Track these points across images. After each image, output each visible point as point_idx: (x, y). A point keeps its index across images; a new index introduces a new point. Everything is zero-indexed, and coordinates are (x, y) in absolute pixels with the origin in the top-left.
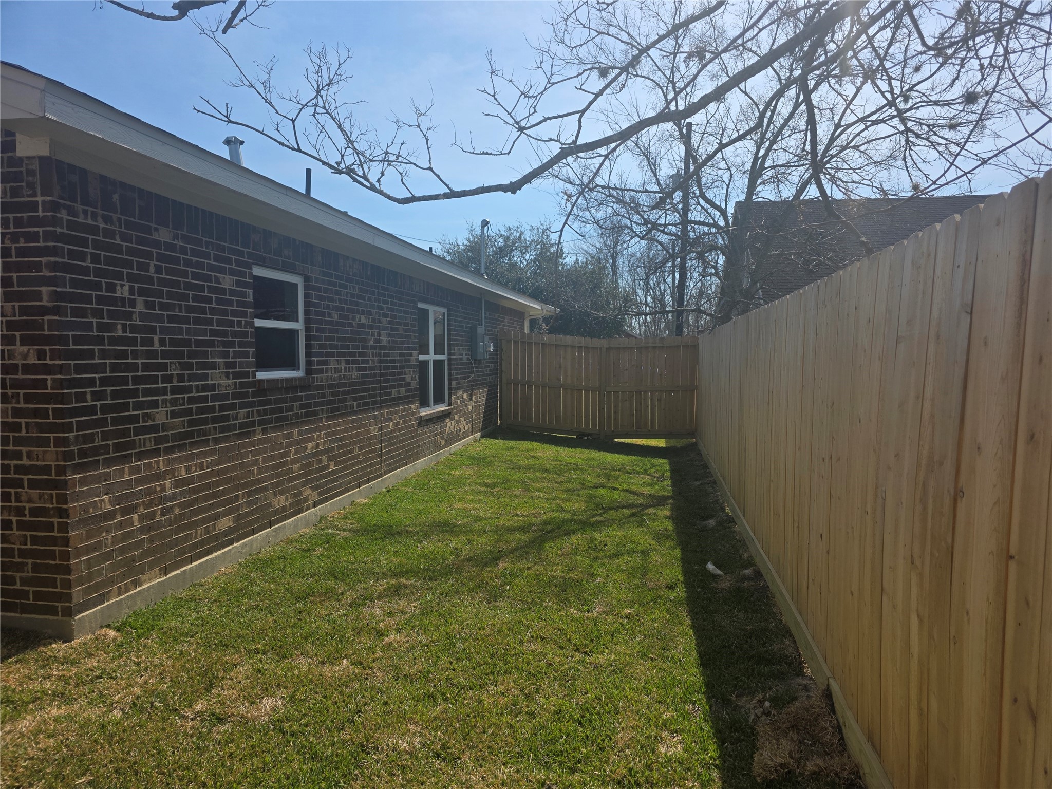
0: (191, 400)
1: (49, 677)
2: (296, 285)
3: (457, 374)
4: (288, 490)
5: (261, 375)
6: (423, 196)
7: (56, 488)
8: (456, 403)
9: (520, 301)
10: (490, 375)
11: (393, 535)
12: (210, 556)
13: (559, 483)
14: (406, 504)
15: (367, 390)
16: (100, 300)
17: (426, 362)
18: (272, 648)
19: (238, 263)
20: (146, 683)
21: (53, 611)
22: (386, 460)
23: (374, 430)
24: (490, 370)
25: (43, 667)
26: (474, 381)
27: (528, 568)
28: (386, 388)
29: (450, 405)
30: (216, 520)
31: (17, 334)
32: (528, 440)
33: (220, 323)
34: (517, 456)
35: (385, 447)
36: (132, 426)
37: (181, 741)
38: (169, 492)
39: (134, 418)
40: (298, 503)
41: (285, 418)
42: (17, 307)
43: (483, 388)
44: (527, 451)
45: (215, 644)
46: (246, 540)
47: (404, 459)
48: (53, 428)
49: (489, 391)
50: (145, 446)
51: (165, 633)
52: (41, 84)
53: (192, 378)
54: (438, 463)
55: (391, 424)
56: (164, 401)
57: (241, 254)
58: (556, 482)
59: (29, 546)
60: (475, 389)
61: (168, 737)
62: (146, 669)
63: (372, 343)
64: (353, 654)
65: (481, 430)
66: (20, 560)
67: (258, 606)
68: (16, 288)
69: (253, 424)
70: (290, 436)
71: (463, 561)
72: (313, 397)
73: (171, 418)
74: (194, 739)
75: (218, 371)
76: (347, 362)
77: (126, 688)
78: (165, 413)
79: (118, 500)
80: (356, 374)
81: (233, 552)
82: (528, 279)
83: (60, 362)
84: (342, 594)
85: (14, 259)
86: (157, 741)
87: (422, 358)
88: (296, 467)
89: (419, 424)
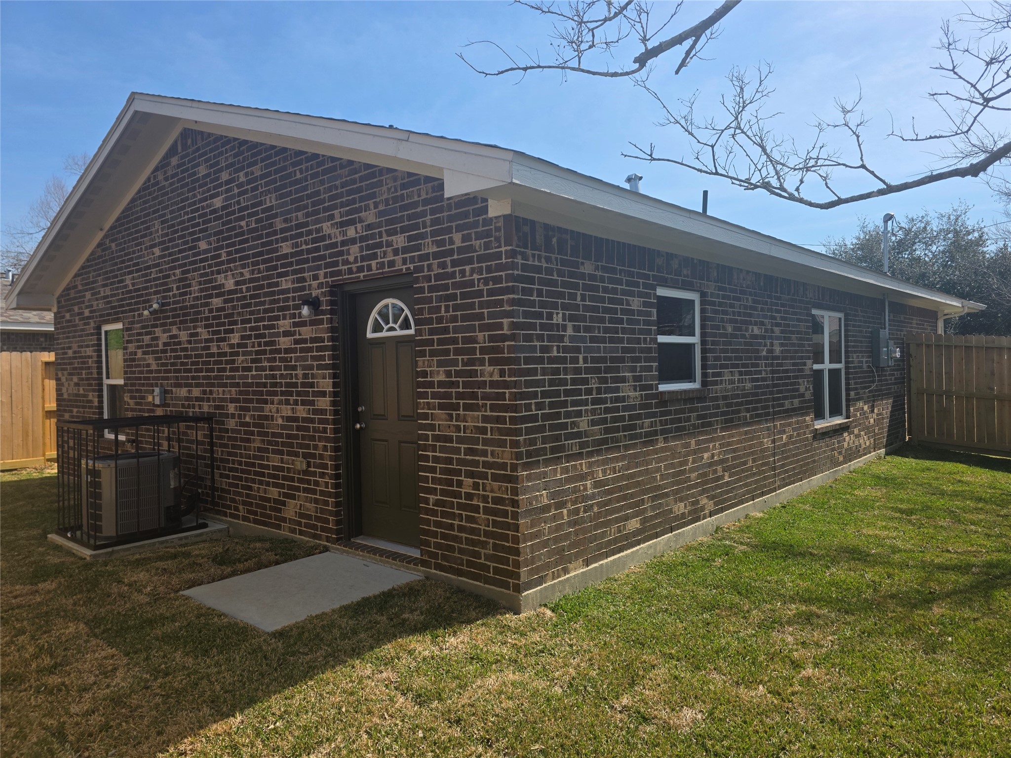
0: (607, 411)
1: (505, 643)
2: (693, 301)
3: (856, 383)
4: (687, 497)
5: (663, 388)
6: (852, 197)
7: (510, 482)
8: (856, 415)
9: (933, 298)
10: (895, 384)
11: (795, 555)
12: (622, 554)
13: (1002, 516)
14: (804, 523)
15: (759, 401)
16: (543, 327)
17: (821, 372)
18: (686, 656)
19: (645, 286)
20: (578, 665)
21: (506, 585)
22: (779, 474)
23: (767, 442)
24: (895, 379)
25: (501, 633)
26: (876, 391)
27: (975, 620)
28: (779, 399)
29: (848, 417)
30: (626, 520)
31: (487, 357)
32: (950, 461)
33: (629, 341)
34: (937, 479)
35: (779, 460)
36: (563, 432)
37: (612, 732)
38: (590, 492)
39: (564, 426)
40: (695, 511)
41: (683, 428)
42: (487, 336)
43: (888, 398)
44: (950, 473)
45: (633, 641)
46: (651, 542)
47: (799, 473)
48: (510, 432)
49: (894, 402)
50: (572, 450)
51: (590, 621)
52: (510, 156)
53: (608, 390)
54: (836, 480)
55: (784, 437)
56: (586, 411)
57: (647, 277)
58: (998, 516)
59: (490, 529)
60: (878, 400)
61: (602, 725)
62: (577, 652)
63: (764, 353)
64: (769, 681)
65: (886, 447)
66: (485, 539)
67: (667, 609)
68: (486, 321)
69: (655, 433)
70: (687, 445)
71: (885, 597)
72: (708, 408)
73: (592, 426)
74: (624, 733)
75: (627, 384)
76: (741, 373)
77: (563, 667)
78: (586, 421)
79: (552, 496)
80: (748, 385)
81: (640, 552)
82: (934, 273)
83: (515, 379)
84: (748, 612)
85: (485, 299)
86: (593, 726)
87: (816, 367)
88: (693, 475)
89: (814, 438)
